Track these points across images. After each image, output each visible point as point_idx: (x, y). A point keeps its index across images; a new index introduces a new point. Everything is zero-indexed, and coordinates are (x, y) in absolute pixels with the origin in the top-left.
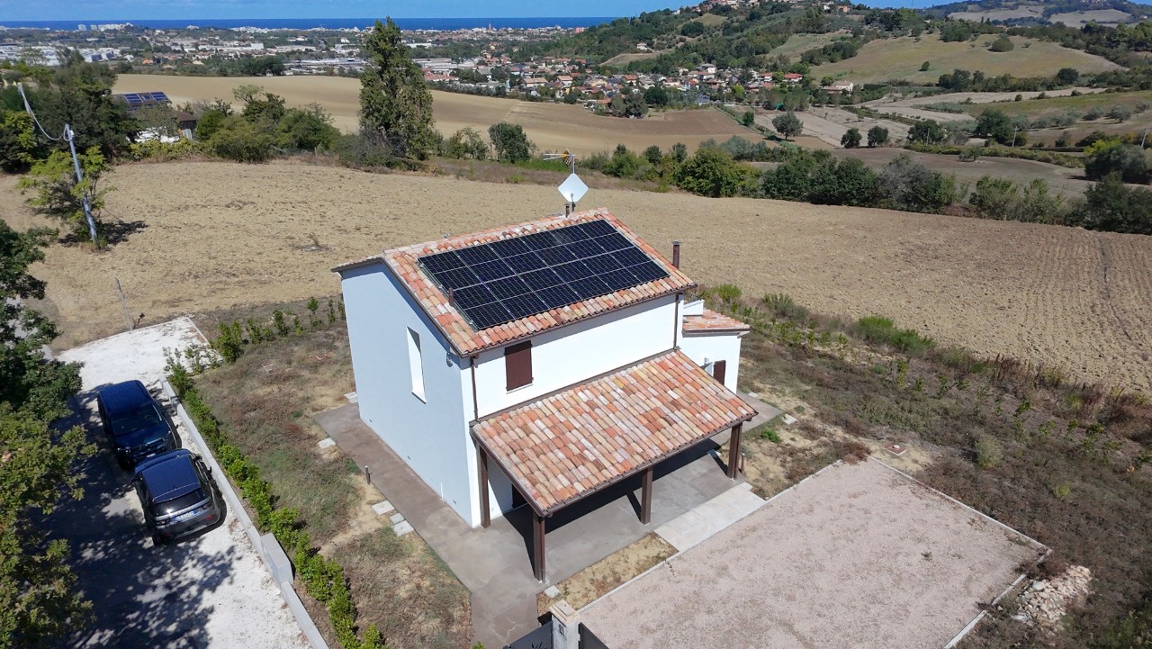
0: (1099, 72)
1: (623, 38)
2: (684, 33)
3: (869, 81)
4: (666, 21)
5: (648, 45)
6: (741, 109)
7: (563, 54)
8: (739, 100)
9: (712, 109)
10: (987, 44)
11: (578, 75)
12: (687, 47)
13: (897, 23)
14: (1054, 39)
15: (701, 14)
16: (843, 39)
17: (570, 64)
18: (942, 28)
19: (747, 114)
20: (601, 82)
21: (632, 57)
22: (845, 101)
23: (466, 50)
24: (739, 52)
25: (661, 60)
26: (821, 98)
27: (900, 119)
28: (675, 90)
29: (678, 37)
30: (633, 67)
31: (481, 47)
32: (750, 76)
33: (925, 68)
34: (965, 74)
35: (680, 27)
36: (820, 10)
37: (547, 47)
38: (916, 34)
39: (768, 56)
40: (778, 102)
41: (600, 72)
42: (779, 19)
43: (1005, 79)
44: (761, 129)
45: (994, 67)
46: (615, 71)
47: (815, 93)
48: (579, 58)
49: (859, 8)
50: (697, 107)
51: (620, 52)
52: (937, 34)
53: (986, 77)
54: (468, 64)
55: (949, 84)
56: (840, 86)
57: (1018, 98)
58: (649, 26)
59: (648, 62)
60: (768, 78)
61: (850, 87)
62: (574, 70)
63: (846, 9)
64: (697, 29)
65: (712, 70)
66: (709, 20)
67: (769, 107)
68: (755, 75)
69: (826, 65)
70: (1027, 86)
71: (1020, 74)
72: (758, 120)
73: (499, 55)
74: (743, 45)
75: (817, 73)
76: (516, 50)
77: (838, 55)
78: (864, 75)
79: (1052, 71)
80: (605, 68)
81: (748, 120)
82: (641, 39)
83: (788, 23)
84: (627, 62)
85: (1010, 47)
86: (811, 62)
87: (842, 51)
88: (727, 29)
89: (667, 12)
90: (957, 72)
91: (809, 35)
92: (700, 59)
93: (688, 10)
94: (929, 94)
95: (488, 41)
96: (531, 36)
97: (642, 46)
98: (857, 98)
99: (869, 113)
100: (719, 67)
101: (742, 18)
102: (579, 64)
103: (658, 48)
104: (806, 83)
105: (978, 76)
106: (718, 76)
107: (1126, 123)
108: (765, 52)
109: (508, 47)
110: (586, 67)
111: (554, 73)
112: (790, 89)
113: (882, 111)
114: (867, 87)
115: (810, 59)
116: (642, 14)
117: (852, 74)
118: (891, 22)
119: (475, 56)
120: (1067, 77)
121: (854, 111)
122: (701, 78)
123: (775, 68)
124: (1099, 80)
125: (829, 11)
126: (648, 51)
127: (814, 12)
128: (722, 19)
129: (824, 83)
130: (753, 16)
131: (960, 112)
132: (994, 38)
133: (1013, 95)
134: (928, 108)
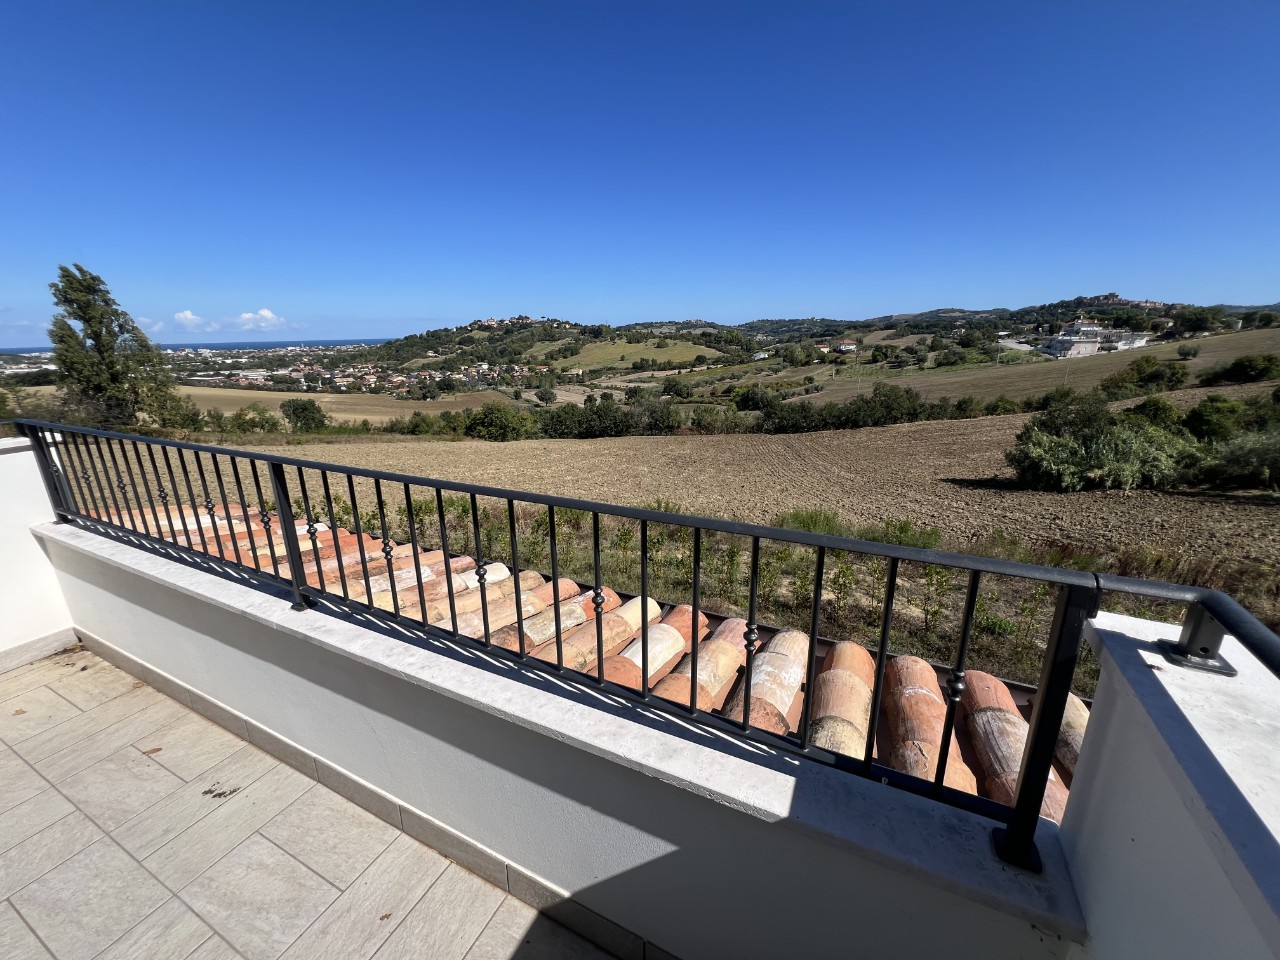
0: (716, 356)
1: (414, 348)
2: (460, 343)
3: (592, 368)
4: (447, 336)
5: (435, 352)
6: (511, 390)
7: (366, 362)
8: (508, 384)
9: (489, 391)
10: (654, 344)
11: (382, 374)
12: (464, 353)
13: (600, 334)
14: (688, 340)
15: (471, 331)
16: (569, 344)
17: (373, 368)
18: (627, 336)
19: (516, 392)
20: (400, 378)
21: (425, 361)
22: (580, 381)
23: (282, 362)
24: (502, 353)
25: (445, 361)
26: (563, 380)
27: (617, 389)
28: (460, 380)
29: (457, 346)
30: (424, 367)
31: (295, 360)
32: (513, 369)
33: (622, 359)
34: (647, 361)
35: (457, 339)
36: (552, 327)
37: (354, 357)
38: (612, 339)
39: (523, 356)
40: (535, 383)
41: (401, 372)
42: (526, 333)
43: (669, 363)
44: (528, 401)
45: (662, 357)
46: (413, 371)
47: (559, 377)
48: (380, 364)
49: (576, 325)
50: (478, 391)
51: (414, 357)
52: (624, 340)
53: (658, 362)
54: (282, 372)
55: (638, 367)
56: (574, 372)
57: (679, 373)
58: (435, 339)
59: (437, 363)
60: (526, 369)
61: (581, 372)
62: (377, 372)
63: (567, 326)
64: (470, 341)
65: (485, 366)
66: (477, 334)
67: (529, 387)
68: (516, 368)
69: (561, 360)
70: (681, 366)
71: (676, 360)
72: (524, 395)
73: (311, 365)
74: (505, 350)
75: (558, 365)
76: (326, 360)
77: (568, 354)
78: (587, 365)
79: (692, 357)
80: (403, 369)
81: (517, 396)
82: (431, 348)
83: (532, 335)
84: (420, 365)
85: (667, 345)
86: (552, 358)
87: (570, 351)
88: (491, 340)
89: (446, 330)
90: (642, 360)
91: (547, 343)
92: (476, 360)
93: (461, 328)
94: (627, 374)
95: (301, 356)
96: (339, 351)
97: (430, 353)
98: (586, 379)
99: (596, 387)
100: (490, 364)
101: (500, 333)
102: (381, 367)
103: (442, 354)
104: (551, 371)
105: (654, 361)
106: (490, 369)
107: (741, 381)
108: (520, 354)
109: (319, 360)
110: (388, 369)
111: (360, 374)
112: (542, 375)
113: (604, 385)
114: (590, 371)
115: (551, 356)
116: (428, 332)
117: (579, 365)
118: (596, 333)
119: (289, 366)
120: (700, 360)
121: (587, 386)
122: (478, 372)
123: (528, 363)
124: (716, 361)
125: (557, 328)
126: (436, 357)
127: (548, 328)
128: (486, 334)
129: (563, 370)
130: (508, 331)
131: (650, 382)
132: (656, 340)
133: (677, 371)
134: (630, 381)
